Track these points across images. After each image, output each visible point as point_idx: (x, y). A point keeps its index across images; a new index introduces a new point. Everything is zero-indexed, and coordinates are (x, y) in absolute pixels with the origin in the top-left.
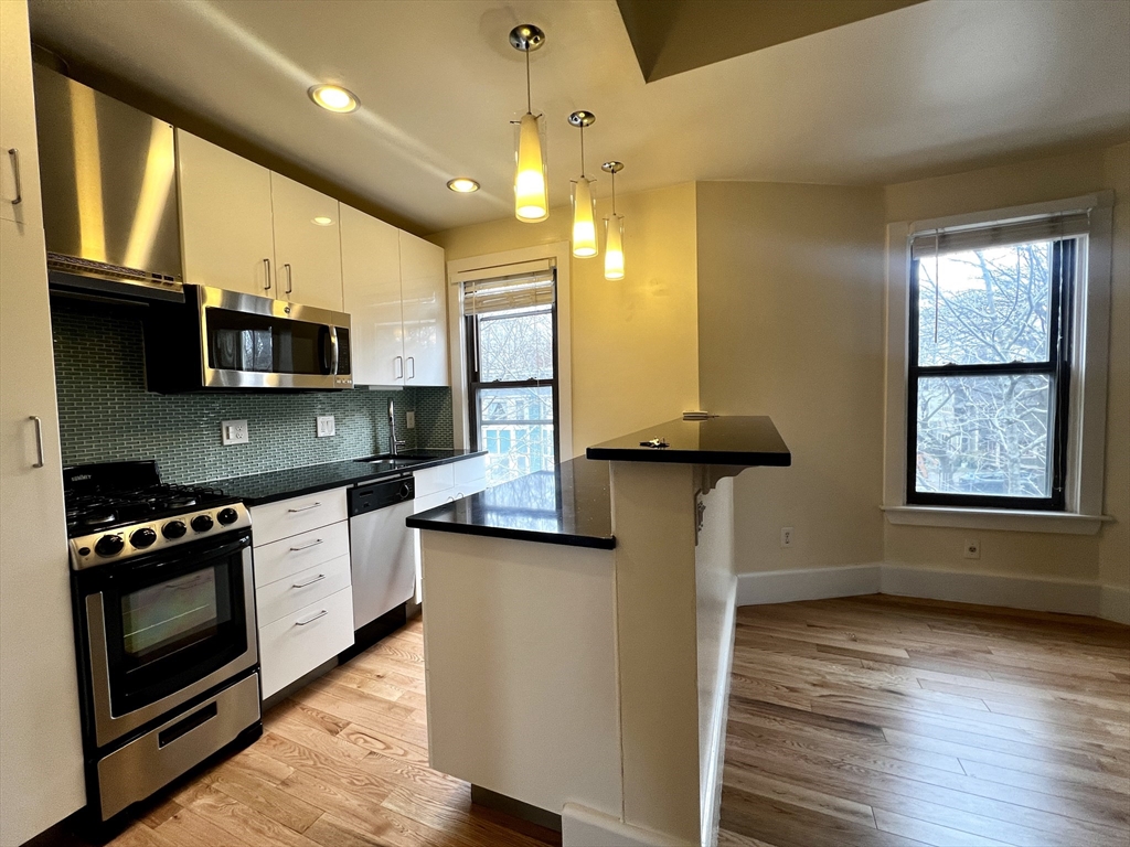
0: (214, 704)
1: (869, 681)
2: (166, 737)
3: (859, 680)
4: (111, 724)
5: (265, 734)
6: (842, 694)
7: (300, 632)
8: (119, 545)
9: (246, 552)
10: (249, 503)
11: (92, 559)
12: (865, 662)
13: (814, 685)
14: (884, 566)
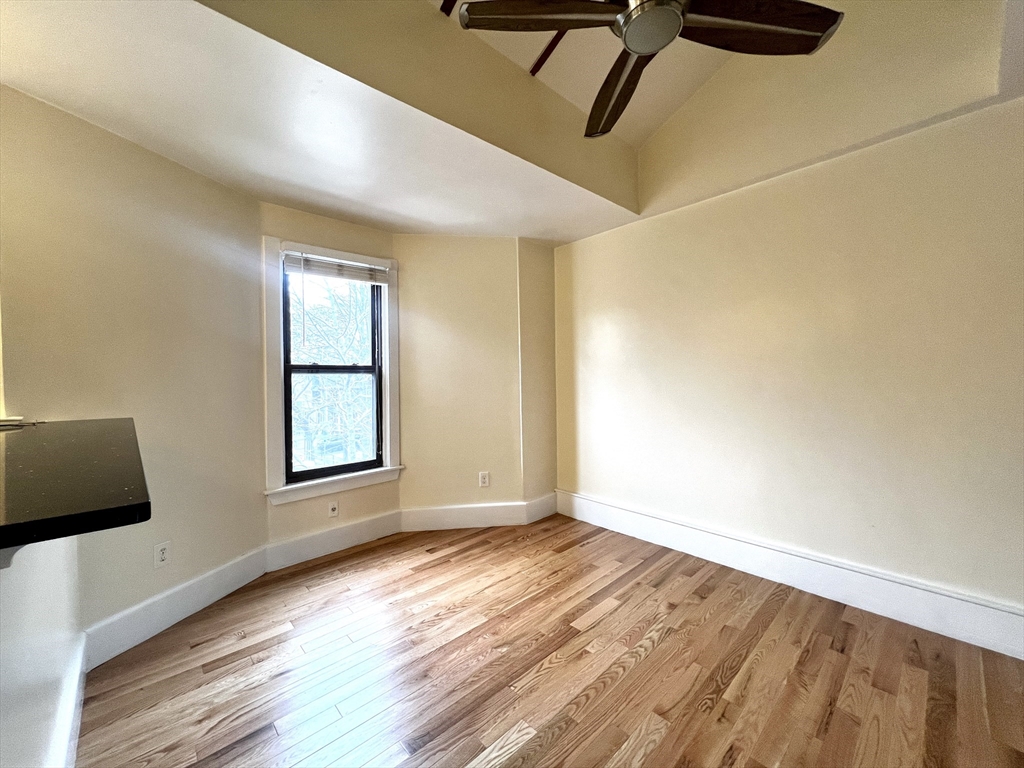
1: (260, 677)
3: (251, 681)
6: (232, 711)
12: (255, 656)
13: (200, 721)
14: (270, 545)
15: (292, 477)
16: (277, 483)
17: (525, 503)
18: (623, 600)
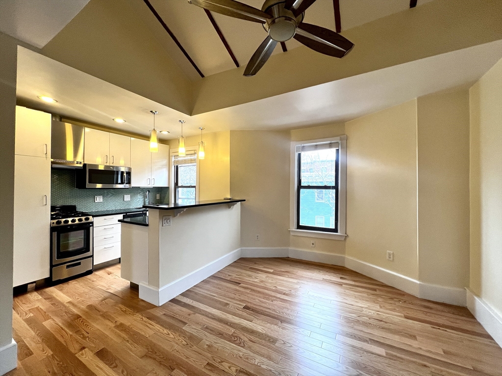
0: (80, 262)
2: (68, 267)
4: (56, 261)
5: (93, 273)
7: (106, 250)
8: (61, 222)
9: (91, 228)
10: (93, 216)
11: (55, 225)
14: (290, 248)
15: (299, 227)
16: (293, 227)
17: (418, 282)
18: (388, 356)
